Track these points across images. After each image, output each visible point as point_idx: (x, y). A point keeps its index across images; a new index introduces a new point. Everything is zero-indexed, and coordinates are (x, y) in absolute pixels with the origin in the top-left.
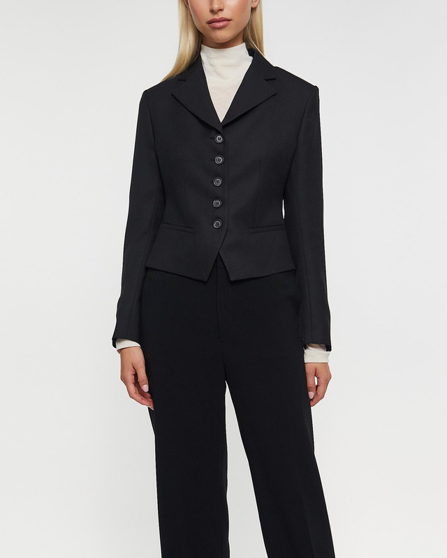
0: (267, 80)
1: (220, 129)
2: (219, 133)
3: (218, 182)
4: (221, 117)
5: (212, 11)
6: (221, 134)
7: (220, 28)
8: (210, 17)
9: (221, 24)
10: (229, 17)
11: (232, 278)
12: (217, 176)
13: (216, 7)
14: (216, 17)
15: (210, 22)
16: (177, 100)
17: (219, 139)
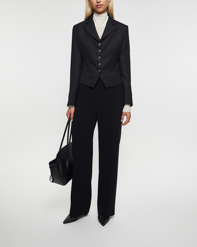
0: (113, 25)
1: (100, 41)
2: (100, 42)
3: (100, 58)
4: (100, 37)
5: (97, 2)
6: (100, 43)
7: (100, 8)
8: (97, 4)
9: (100, 6)
10: (102, 4)
11: (106, 87)
12: (99, 56)
13: (98, 1)
14: (99, 4)
15: (96, 6)
16: (85, 30)
17: (100, 44)
